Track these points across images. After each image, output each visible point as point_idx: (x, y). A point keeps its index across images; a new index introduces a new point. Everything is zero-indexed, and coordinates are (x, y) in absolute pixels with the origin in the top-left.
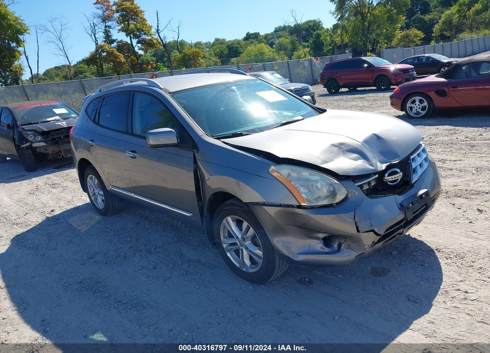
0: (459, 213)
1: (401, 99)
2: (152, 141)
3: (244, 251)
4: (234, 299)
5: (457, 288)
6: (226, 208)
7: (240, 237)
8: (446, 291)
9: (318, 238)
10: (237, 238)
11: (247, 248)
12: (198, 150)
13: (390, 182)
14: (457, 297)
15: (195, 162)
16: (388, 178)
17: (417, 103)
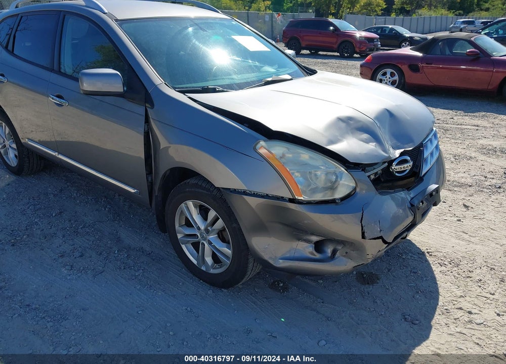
0: (445, 208)
1: (372, 70)
2: (87, 86)
3: (206, 245)
4: (189, 309)
5: (458, 306)
6: (187, 190)
7: (202, 228)
8: (447, 309)
9: (308, 241)
10: (199, 228)
11: (210, 243)
12: (152, 106)
13: (398, 172)
14: (461, 319)
15: (147, 120)
16: (395, 167)
17: (388, 75)
